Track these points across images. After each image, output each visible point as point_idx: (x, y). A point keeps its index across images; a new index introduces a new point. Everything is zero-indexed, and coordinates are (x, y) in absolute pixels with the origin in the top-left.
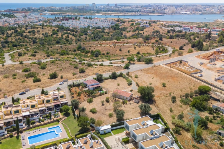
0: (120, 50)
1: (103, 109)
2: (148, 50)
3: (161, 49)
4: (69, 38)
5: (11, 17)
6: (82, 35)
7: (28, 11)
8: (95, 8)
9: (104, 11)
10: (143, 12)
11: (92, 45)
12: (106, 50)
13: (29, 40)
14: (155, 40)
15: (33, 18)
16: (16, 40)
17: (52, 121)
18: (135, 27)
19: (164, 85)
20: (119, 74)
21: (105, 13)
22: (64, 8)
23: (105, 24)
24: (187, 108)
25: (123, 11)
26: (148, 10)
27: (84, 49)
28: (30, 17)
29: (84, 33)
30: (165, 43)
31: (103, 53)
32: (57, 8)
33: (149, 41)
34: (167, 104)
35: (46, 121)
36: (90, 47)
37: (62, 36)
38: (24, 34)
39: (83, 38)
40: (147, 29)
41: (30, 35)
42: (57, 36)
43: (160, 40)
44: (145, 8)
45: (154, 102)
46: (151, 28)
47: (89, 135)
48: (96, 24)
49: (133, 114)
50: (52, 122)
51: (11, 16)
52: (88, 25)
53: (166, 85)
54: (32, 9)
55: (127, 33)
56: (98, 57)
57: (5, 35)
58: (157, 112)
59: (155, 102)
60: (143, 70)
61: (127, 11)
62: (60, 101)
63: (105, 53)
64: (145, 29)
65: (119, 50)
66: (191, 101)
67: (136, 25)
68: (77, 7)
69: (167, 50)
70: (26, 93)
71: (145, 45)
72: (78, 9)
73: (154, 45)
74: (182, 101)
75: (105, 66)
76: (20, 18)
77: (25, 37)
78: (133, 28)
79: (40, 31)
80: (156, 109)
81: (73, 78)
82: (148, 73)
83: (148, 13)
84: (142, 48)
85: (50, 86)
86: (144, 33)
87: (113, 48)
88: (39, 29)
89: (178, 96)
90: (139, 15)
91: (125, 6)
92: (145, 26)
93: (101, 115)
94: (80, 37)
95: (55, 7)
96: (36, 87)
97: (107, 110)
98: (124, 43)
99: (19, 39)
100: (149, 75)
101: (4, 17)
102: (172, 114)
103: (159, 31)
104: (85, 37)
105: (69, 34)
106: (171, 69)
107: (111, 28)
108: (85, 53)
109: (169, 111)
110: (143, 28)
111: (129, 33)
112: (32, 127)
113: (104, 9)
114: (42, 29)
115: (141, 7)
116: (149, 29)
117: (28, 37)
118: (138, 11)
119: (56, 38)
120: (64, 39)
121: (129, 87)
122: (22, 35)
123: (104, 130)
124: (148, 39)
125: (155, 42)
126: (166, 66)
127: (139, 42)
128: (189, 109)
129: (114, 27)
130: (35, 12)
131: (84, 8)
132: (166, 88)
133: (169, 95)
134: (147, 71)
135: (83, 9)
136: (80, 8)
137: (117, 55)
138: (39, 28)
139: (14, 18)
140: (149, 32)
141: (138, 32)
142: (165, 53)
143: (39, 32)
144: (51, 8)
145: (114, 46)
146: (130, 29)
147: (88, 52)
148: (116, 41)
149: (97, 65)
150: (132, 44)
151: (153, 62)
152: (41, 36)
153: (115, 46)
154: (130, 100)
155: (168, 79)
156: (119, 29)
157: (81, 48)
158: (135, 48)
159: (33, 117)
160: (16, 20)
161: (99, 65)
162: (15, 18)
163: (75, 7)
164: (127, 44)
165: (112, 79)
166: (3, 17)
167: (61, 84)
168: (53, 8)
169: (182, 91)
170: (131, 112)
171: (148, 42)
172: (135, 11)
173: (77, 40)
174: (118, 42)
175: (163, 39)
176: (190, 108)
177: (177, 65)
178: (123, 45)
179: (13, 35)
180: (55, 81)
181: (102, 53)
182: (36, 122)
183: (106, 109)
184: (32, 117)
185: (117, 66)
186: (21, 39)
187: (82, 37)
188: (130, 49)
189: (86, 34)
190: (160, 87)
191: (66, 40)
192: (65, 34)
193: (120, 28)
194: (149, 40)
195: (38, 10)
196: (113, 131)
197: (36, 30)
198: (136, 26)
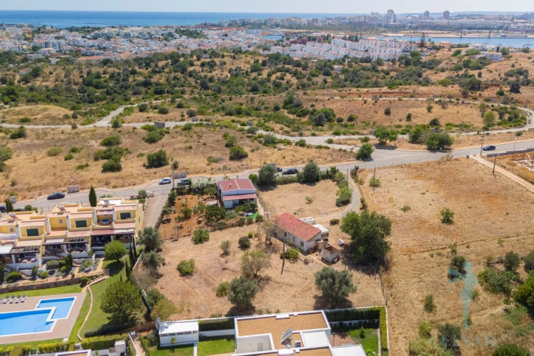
0: (388, 113)
1: (216, 265)
2: (465, 115)
3: (506, 117)
4: (284, 82)
5: (194, 37)
6: (317, 76)
7: (241, 26)
8: (392, 20)
9: (411, 28)
10: (515, 30)
11: (322, 98)
12: (351, 111)
13: (196, 82)
14: (498, 89)
15: (240, 39)
16: (167, 80)
17: (66, 281)
18: (461, 60)
19: (447, 219)
20: (328, 172)
21: (412, 32)
22: (319, 21)
23: (388, 52)
24: (494, 305)
25: (459, 29)
26: (527, 24)
27: (298, 105)
28: (233, 37)
29: (322, 70)
30: (524, 100)
31: (339, 118)
32: (304, 21)
33: (478, 93)
34: (428, 279)
35: (51, 279)
36: (317, 100)
37: (269, 75)
38: (191, 69)
39: (317, 82)
40: (492, 67)
41: (202, 71)
42: (259, 75)
43: (511, 91)
44: (522, 21)
45: (382, 268)
46: (505, 62)
47: (122, 343)
48: (367, 51)
49: (294, 296)
50: (67, 283)
51: (196, 35)
52: (347, 54)
53: (455, 219)
54: (249, 23)
55: (436, 73)
56: (322, 125)
57: (150, 69)
58: (375, 303)
59: (387, 269)
60: (409, 166)
61: (470, 28)
62: (115, 226)
63: (345, 117)
64: (489, 64)
65: (383, 112)
66: (521, 283)
67: (466, 55)
68: (350, 19)
69: (525, 119)
70: (67, 196)
71: (463, 103)
72: (351, 22)
73: (490, 104)
74: (484, 278)
75: (308, 147)
76: (213, 39)
77: (191, 75)
78: (456, 62)
79: (228, 63)
80: (380, 291)
81: (205, 172)
82: (418, 177)
83: (527, 32)
84: (451, 109)
85: (134, 185)
86: (480, 75)
87: (370, 106)
88: (225, 59)
89: (480, 258)
90: (499, 36)
91: (470, 16)
92: (488, 58)
93: (200, 283)
94: (309, 79)
95: (300, 19)
96: (101, 184)
97: (227, 271)
98: (405, 95)
99: (175, 78)
100: (417, 181)
101: (181, 36)
102: (428, 318)
103: (527, 71)
104: (322, 80)
105: (287, 71)
106: (498, 169)
107: (399, 60)
108: (297, 116)
109: (422, 306)
110: (484, 62)
111: (441, 73)
112: (4, 289)
113: (412, 22)
114: (234, 58)
115: (513, 18)
116: (499, 65)
117: (197, 75)
118: (500, 28)
119: (254, 79)
120: (272, 83)
121: (337, 211)
122: (183, 71)
123: (173, 334)
124: (477, 86)
125: (496, 96)
126: (488, 160)
127: (448, 93)
128: (499, 309)
129: (406, 58)
130: (254, 28)
131: (365, 22)
132: (451, 227)
133: (449, 250)
134: (417, 171)
135: (362, 22)
136: (356, 21)
137: (374, 123)
138: (227, 56)
139: (200, 38)
140: (497, 73)
141: (466, 70)
142: (515, 126)
143: (225, 66)
144: (290, 21)
145: (374, 102)
146: (447, 64)
147: (304, 114)
148: (385, 89)
149: (289, 143)
150: (425, 99)
151: (452, 147)
152: (226, 73)
153: (376, 102)
154: (315, 249)
155: (474, 199)
156: (418, 63)
157: (293, 102)
158: (429, 109)
159: (21, 262)
160: (202, 42)
161: (294, 144)
162: (202, 39)
163: (344, 19)
164: (412, 97)
165: (303, 183)
166: (177, 35)
167: (161, 184)
168: (294, 19)
169: (504, 244)
170: (292, 291)
171: (474, 95)
172: (493, 29)
173: (301, 87)
174: (389, 90)
175: (523, 89)
176: (508, 306)
177: (526, 161)
178: (400, 100)
179: (166, 70)
180: (155, 173)
181: (337, 117)
182: (23, 276)
183: (224, 269)
184: (17, 261)
185: (340, 150)
186: (178, 79)
187: (315, 79)
188: (415, 110)
189: (327, 74)
190: (431, 222)
191: (276, 86)
192: (279, 70)
193: (421, 63)
194: (479, 90)
195: (263, 26)
196: (205, 343)
197: (217, 60)
198: (466, 58)
